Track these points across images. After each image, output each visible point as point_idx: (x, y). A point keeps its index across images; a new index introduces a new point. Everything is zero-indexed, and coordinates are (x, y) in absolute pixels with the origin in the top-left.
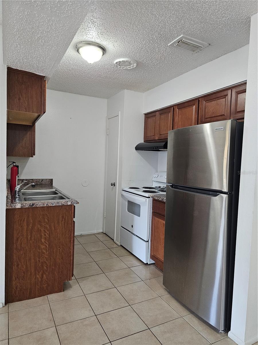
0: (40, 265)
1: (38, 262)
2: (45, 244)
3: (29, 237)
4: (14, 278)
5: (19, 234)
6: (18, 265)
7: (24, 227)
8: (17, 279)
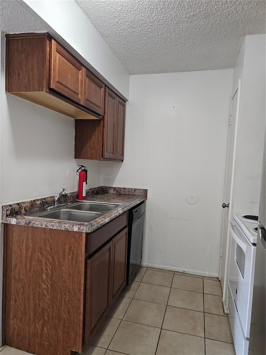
0: (40, 310)
1: (38, 305)
2: (47, 283)
3: (28, 266)
4: (11, 316)
5: (18, 260)
6: (16, 301)
7: (23, 252)
8: (15, 318)
